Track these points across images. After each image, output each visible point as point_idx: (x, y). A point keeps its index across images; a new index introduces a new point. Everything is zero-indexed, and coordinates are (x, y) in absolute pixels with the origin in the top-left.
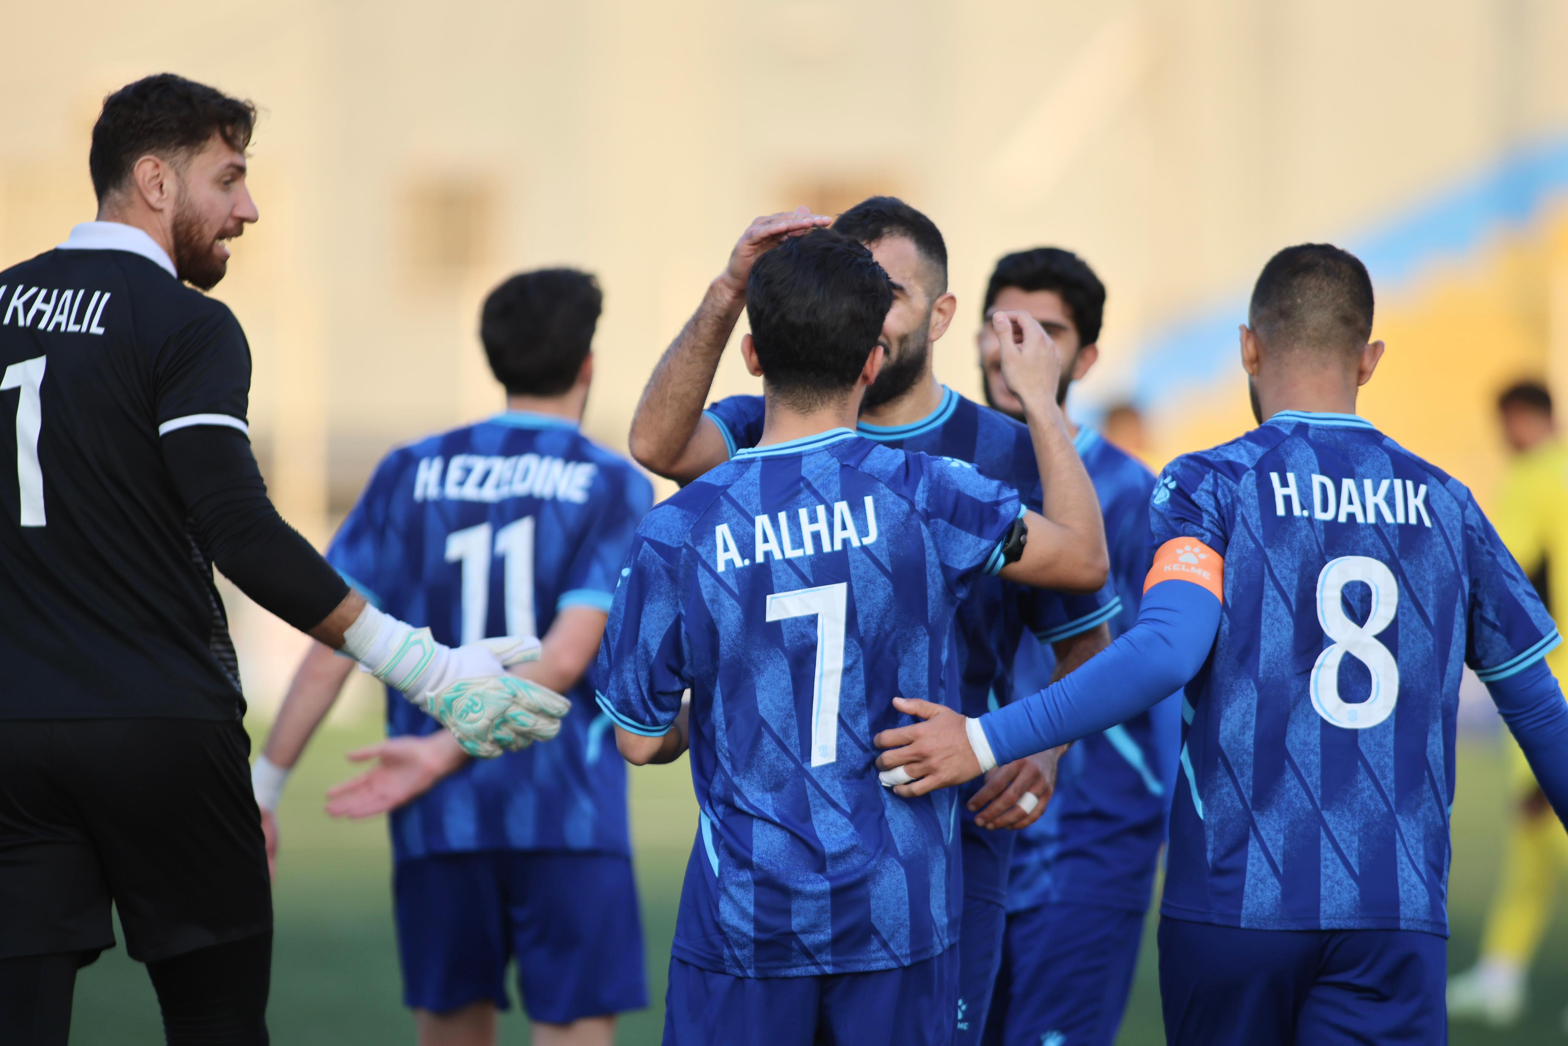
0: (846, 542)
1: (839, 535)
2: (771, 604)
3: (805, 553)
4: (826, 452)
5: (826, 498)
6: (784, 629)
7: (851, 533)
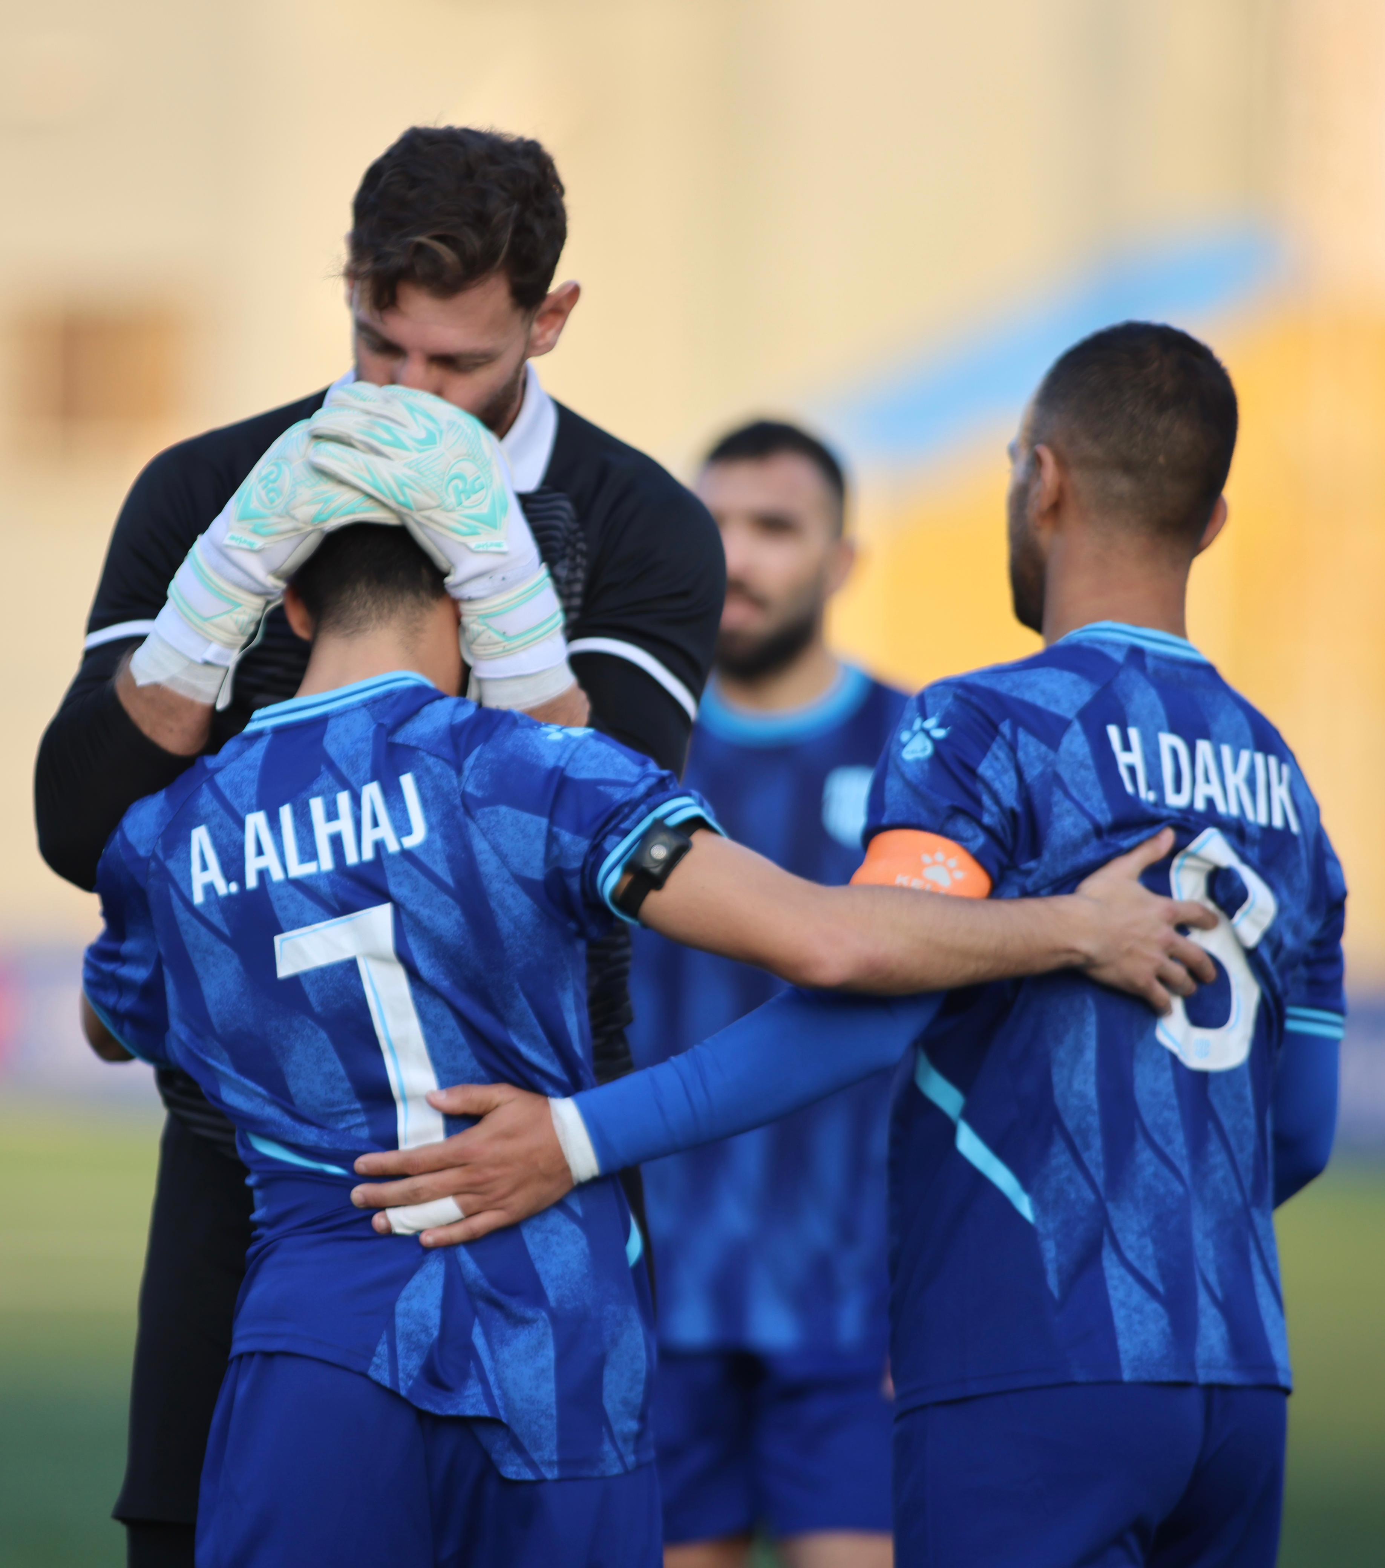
0: (379, 846)
1: (369, 836)
2: (281, 948)
3: (319, 867)
4: (364, 711)
5: (353, 780)
6: (307, 987)
7: (386, 832)
